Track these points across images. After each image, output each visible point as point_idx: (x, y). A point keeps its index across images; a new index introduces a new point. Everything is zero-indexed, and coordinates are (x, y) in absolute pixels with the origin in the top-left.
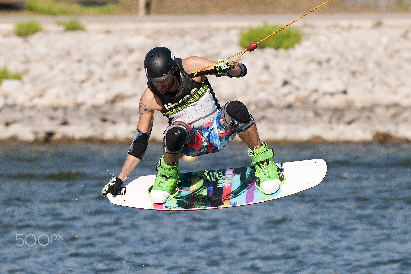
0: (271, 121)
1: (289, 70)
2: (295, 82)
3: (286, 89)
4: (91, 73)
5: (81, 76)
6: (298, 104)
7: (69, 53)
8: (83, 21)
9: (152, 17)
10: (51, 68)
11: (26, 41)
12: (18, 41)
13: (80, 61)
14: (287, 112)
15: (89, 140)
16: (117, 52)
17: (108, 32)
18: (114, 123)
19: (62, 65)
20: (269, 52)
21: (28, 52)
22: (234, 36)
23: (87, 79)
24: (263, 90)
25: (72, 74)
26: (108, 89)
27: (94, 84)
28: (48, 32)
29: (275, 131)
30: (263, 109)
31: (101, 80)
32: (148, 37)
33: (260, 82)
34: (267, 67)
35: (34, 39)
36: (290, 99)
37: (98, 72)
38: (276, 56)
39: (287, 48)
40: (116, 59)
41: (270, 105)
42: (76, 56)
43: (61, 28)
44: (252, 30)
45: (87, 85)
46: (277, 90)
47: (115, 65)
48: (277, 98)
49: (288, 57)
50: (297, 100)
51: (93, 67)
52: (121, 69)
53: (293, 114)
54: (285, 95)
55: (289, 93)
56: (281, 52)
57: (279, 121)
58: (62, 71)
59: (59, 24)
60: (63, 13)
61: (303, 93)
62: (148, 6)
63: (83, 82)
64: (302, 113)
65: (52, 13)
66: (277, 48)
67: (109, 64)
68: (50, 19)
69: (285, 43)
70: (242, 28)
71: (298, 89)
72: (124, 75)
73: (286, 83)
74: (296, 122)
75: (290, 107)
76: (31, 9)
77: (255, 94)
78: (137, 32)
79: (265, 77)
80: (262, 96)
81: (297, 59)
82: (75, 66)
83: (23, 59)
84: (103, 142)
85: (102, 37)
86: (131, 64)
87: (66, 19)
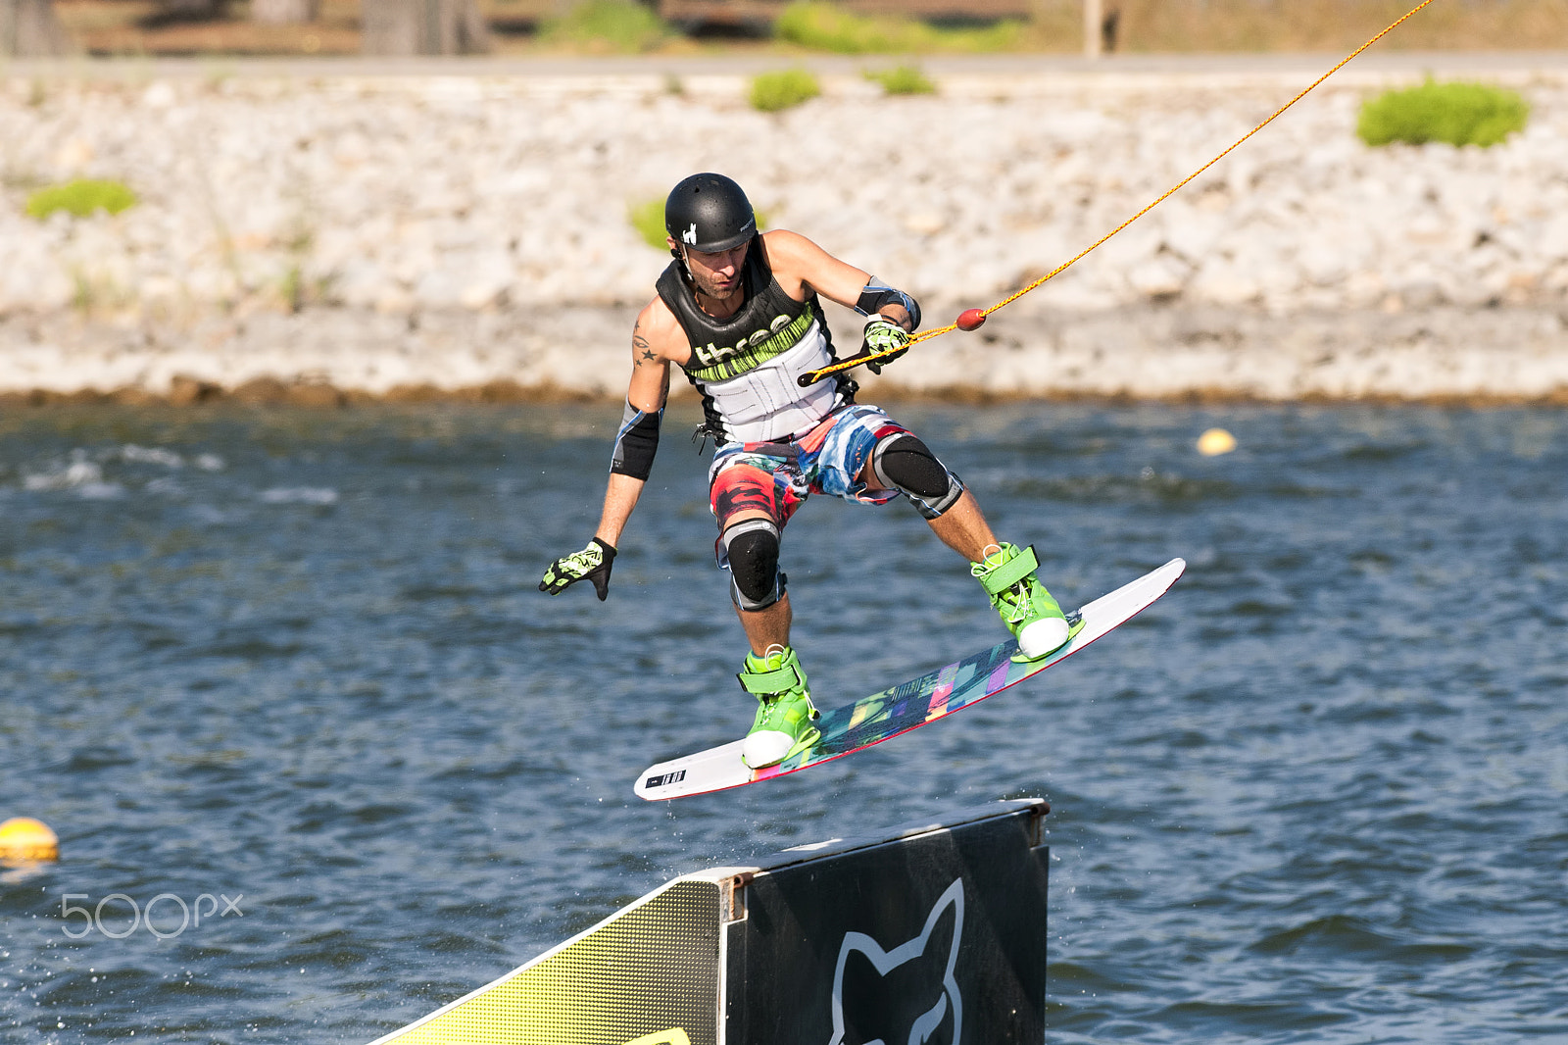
0: (1443, 342)
1: (1493, 205)
2: (1510, 237)
3: (1486, 255)
4: (954, 212)
5: (925, 219)
6: (1518, 297)
7: (894, 158)
8: (934, 71)
9: (1121, 58)
10: (847, 196)
11: (779, 124)
12: (758, 123)
13: (923, 179)
14: (1487, 319)
15: (949, 395)
16: (1025, 153)
17: (1001, 100)
18: (1017, 345)
19: (876, 190)
20: (1438, 154)
21: (786, 155)
22: (1343, 112)
23: (945, 228)
24: (1420, 257)
25: (903, 214)
26: (1001, 255)
27: (963, 242)
28: (839, 100)
29: (1454, 368)
30: (1423, 309)
31: (982, 230)
32: (1110, 113)
33: (1413, 237)
34: (1431, 197)
35: (800, 118)
36: (1496, 282)
37: (974, 207)
38: (1458, 166)
39: (1486, 144)
40: (1024, 172)
41: (1441, 300)
42: (914, 164)
43: (872, 90)
44: (1392, 97)
45: (944, 244)
46: (1458, 257)
47: (1022, 190)
48: (1460, 280)
49: (1490, 168)
50: (1513, 285)
51: (961, 195)
52: (1038, 199)
53: (1503, 324)
54: (1482, 272)
55: (1493, 266)
56: (1472, 154)
57: (1465, 342)
58: (878, 206)
59: (870, 77)
60: (879, 47)
61: (1531, 267)
62: (1110, 28)
63: (931, 235)
64: (1527, 321)
65: (848, 48)
66: (1460, 142)
67: (1004, 189)
68: (844, 63)
69: (1484, 130)
70: (1366, 91)
71: (1515, 255)
72: (1046, 215)
73: (1483, 239)
74: (1511, 346)
75: (1493, 304)
76: (793, 37)
77: (1400, 269)
78: (1082, 101)
79: (1427, 223)
80: (1420, 274)
81: (1515, 173)
82: (911, 191)
83: (769, 171)
84: (987, 400)
85: (984, 112)
86: (1062, 188)
87: (890, 66)
